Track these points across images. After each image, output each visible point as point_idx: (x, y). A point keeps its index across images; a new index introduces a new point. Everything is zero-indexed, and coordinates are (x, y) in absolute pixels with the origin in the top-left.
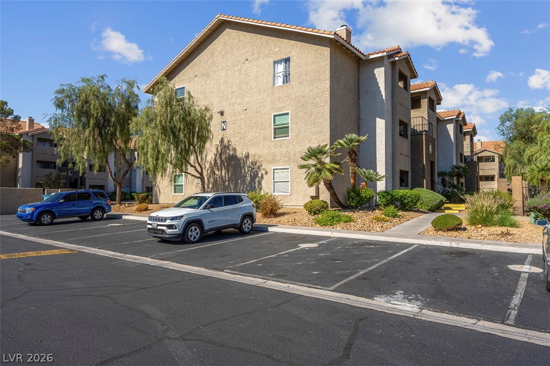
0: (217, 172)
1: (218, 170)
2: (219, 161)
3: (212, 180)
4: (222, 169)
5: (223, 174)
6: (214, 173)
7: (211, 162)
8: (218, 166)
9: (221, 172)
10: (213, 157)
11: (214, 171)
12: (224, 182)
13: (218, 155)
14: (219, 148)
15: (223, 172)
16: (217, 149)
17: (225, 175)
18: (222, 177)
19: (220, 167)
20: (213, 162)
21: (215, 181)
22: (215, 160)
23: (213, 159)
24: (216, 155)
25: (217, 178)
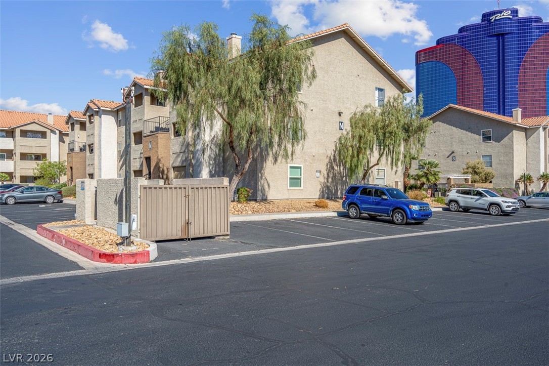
0: (336, 168)
1: (337, 165)
2: (337, 158)
3: (331, 175)
4: (340, 166)
5: (342, 170)
6: (333, 168)
7: (330, 157)
8: (337, 162)
9: (340, 168)
10: (333, 153)
11: (333, 167)
12: (342, 177)
13: (337, 152)
14: (338, 145)
15: (342, 168)
16: (336, 146)
17: (343, 171)
18: (341, 172)
19: (338, 164)
20: (332, 158)
21: (334, 176)
22: (334, 156)
23: (332, 155)
24: (335, 152)
25: (336, 173)
